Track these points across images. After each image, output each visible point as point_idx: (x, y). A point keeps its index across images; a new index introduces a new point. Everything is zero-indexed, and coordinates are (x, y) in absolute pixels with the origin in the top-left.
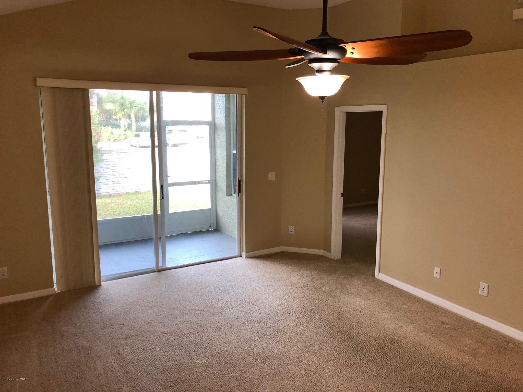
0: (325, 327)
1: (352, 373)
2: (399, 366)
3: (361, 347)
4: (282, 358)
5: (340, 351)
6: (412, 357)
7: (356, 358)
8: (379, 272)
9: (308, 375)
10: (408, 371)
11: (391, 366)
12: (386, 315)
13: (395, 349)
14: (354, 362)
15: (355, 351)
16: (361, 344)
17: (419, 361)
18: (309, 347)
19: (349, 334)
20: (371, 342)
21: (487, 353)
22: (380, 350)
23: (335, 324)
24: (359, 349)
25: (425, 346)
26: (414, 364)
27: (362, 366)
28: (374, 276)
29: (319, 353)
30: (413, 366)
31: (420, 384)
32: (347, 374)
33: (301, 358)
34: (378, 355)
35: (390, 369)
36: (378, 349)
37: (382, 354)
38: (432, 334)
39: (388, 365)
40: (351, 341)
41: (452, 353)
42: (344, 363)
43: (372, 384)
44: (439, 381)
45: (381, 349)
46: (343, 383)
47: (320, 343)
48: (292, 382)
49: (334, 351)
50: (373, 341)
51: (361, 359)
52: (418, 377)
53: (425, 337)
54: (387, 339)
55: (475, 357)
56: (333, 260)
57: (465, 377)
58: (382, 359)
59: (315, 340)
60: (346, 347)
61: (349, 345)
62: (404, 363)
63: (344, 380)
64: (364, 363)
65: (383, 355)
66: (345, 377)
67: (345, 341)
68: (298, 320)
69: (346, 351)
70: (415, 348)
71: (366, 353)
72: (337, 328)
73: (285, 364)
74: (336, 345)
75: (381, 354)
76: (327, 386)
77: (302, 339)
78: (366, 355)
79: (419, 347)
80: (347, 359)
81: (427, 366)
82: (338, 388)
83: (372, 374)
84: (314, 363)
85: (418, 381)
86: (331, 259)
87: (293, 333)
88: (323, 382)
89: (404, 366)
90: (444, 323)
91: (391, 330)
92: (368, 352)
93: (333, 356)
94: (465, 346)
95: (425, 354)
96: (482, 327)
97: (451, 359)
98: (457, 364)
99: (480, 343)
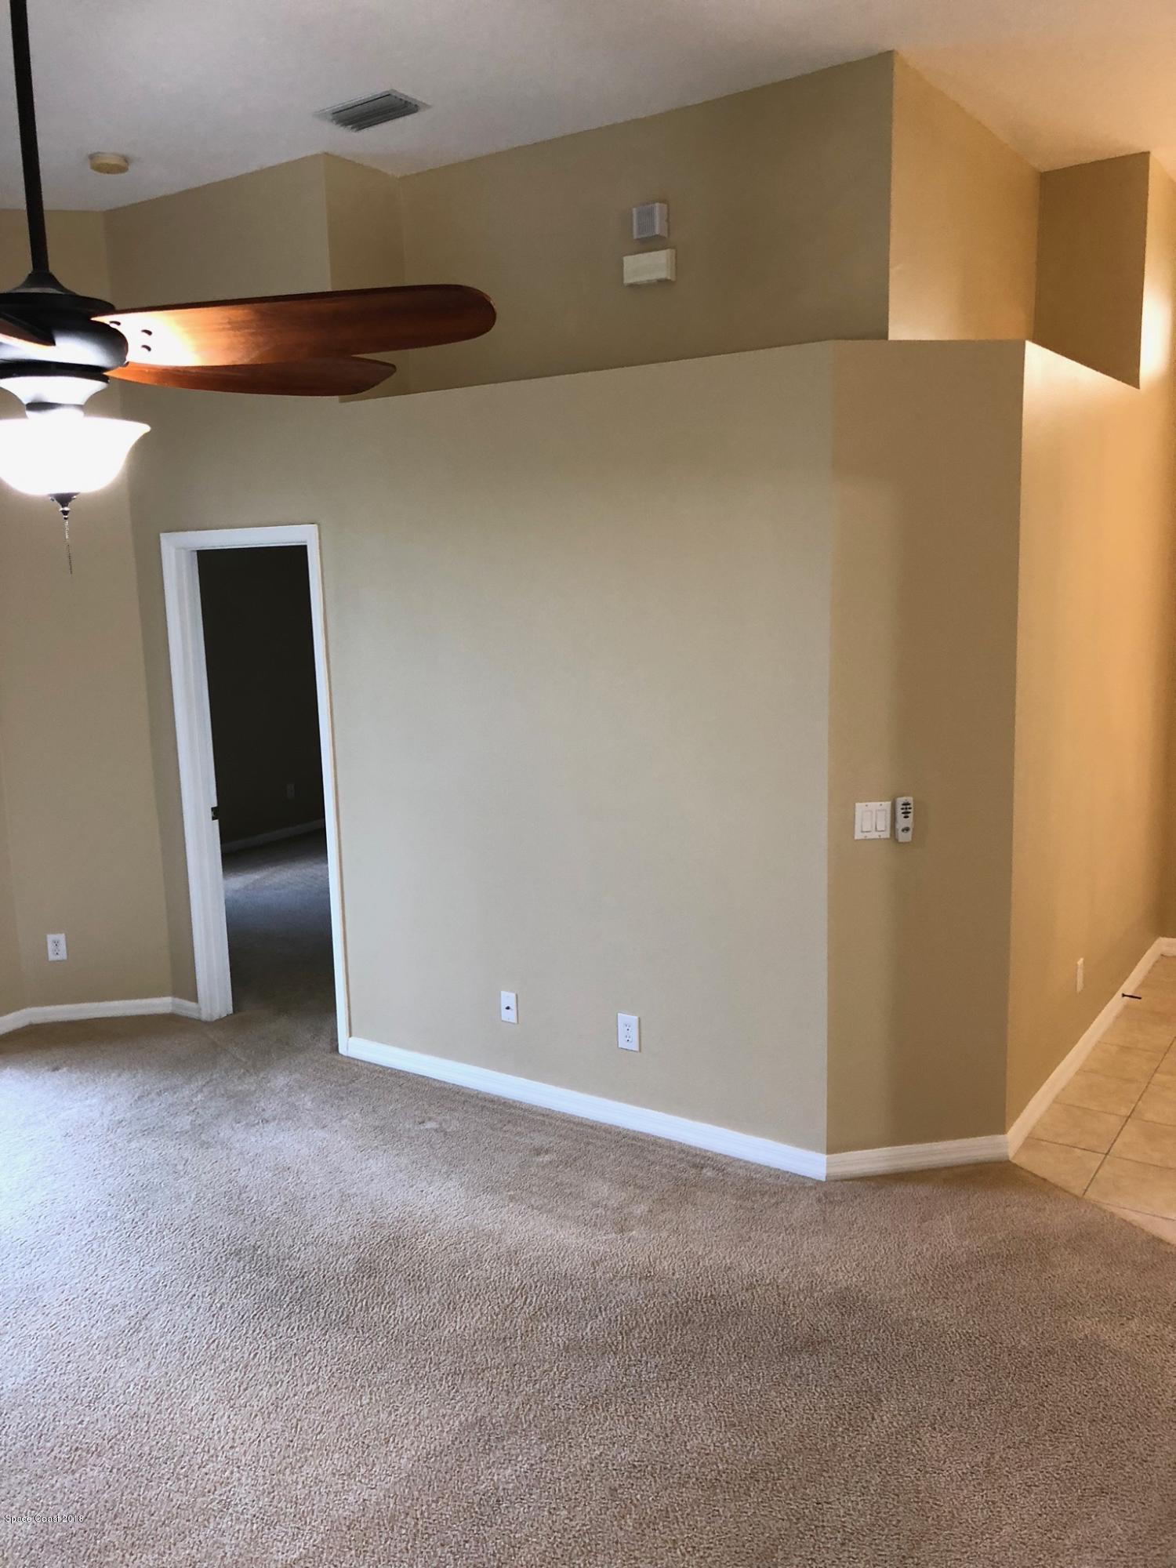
0: (184, 1251)
1: (277, 1383)
2: (420, 1319)
3: (305, 1286)
4: (32, 1400)
5: (238, 1317)
6: (456, 1279)
7: (288, 1329)
8: (350, 1036)
9: (130, 1435)
10: (444, 1326)
11: (398, 1323)
12: (375, 1166)
13: (405, 1267)
14: (284, 1343)
15: (285, 1306)
16: (303, 1277)
17: (475, 1283)
18: (129, 1334)
19: (264, 1254)
20: (334, 1264)
21: (650, 1211)
22: (362, 1283)
23: (218, 1233)
24: (298, 1295)
25: (489, 1235)
26: (462, 1299)
27: (308, 1349)
28: (336, 1049)
29: (167, 1344)
30: (460, 1305)
31: (482, 1354)
32: (262, 1390)
33: (102, 1380)
34: (356, 1300)
35: (394, 1333)
36: (355, 1280)
37: (369, 1294)
38: (509, 1193)
39: (387, 1323)
40: (272, 1274)
41: (562, 1236)
42: (252, 1355)
43: (341, 1400)
44: (532, 1330)
45: (365, 1279)
46: (249, 1426)
47: (171, 1310)
48: (71, 1477)
49: (217, 1323)
50: (340, 1259)
51: (303, 1327)
52: (474, 1334)
53: (489, 1206)
54: (381, 1241)
55: (622, 1231)
56: (206, 1023)
57: (601, 1296)
58: (371, 1309)
59: (153, 1305)
60: (255, 1299)
61: (265, 1291)
62: (434, 1304)
63: (253, 1415)
64: (315, 1338)
65: (371, 1295)
66: (254, 1402)
67: (253, 1282)
68: (90, 1251)
69: (255, 1313)
70: (463, 1248)
71: (318, 1303)
72: (224, 1244)
73: (46, 1420)
74: (223, 1300)
75: (366, 1292)
76: (194, 1453)
77: (106, 1312)
78: (318, 1311)
79: (474, 1242)
80: (261, 1338)
81: (499, 1295)
82: (232, 1447)
83: (340, 1365)
84: (150, 1386)
85: (475, 1348)
86: (199, 1020)
87: (74, 1299)
88: (182, 1445)
89: (433, 1314)
90: (538, 1152)
91: (391, 1210)
92: (326, 1299)
93: (214, 1341)
94: (596, 1205)
95: (491, 1260)
96: (634, 1138)
97: (560, 1253)
98: (576, 1265)
99: (632, 1187)
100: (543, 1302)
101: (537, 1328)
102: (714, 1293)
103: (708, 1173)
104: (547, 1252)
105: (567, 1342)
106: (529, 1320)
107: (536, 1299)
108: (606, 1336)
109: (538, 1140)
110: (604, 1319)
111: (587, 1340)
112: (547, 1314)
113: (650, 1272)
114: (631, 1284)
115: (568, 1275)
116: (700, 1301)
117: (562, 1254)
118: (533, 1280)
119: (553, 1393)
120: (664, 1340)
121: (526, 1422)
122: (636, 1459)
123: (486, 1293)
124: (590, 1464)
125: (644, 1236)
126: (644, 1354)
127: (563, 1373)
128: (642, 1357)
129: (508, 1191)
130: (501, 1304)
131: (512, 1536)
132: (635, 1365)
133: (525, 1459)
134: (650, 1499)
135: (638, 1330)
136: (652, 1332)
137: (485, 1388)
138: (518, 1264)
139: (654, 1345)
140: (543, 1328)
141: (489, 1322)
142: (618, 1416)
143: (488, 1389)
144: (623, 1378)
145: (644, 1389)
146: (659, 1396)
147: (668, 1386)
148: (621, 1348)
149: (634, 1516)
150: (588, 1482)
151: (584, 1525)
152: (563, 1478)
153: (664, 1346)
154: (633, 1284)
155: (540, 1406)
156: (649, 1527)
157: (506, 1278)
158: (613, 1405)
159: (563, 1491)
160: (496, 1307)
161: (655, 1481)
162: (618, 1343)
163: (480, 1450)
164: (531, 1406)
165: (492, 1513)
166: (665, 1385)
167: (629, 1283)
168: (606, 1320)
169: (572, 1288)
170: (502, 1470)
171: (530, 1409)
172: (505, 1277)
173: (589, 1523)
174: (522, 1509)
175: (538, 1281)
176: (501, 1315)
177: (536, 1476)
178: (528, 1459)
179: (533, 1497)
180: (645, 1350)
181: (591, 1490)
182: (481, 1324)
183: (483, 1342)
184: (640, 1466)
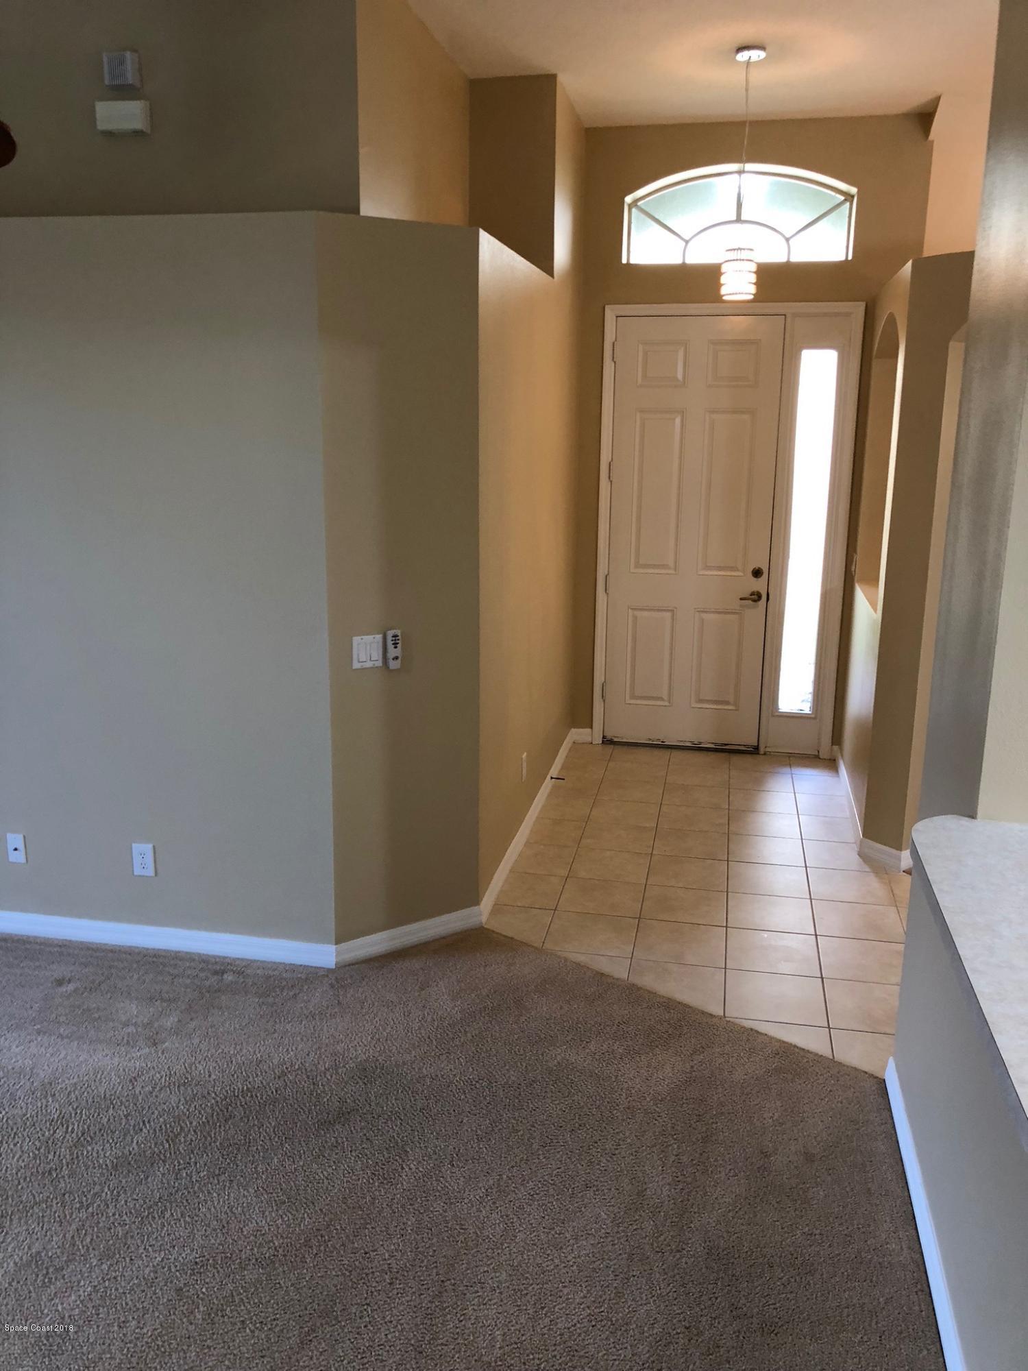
25: (20, 1072)
41: (96, 1060)
53: (15, 1044)
57: (143, 1110)
94: (126, 1024)
95: (25, 1096)
96: (155, 956)
97: (96, 1077)
98: (114, 1084)
99: (159, 1001)
100: (86, 1127)
101: (82, 1154)
102: (249, 1086)
103: (229, 977)
104: (83, 1078)
105: (115, 1161)
106: (74, 1148)
107: (78, 1125)
108: (153, 1146)
109: (59, 971)
110: (149, 1132)
111: (135, 1154)
112: (91, 1138)
113: (187, 1078)
114: (171, 1093)
115: (107, 1095)
116: (238, 1096)
117: (99, 1077)
118: (73, 1108)
119: (107, 1213)
120: (209, 1138)
121: (83, 1247)
122: (197, 1256)
123: (24, 1130)
124: (153, 1271)
125: (177, 1045)
126: (192, 1156)
127: (115, 1192)
128: (190, 1159)
129: (35, 1025)
130: (41, 1138)
131: (85, 1358)
132: (185, 1169)
133: (88, 1282)
134: (215, 1289)
135: (183, 1135)
136: (197, 1134)
137: (36, 1224)
138: (54, 1095)
139: (201, 1145)
140: (88, 1152)
141: (31, 1158)
142: (175, 1220)
143: (39, 1224)
144: (174, 1183)
145: (196, 1188)
146: (212, 1192)
147: (218, 1181)
148: (168, 1155)
149: (202, 1309)
150: (153, 1289)
151: (155, 1329)
152: (128, 1291)
153: (210, 1144)
154: (173, 1093)
155: (96, 1229)
156: (218, 1315)
157: (44, 1111)
158: (169, 1211)
159: (130, 1303)
160: (37, 1143)
161: (218, 1272)
162: (165, 1151)
163: (40, 1285)
164: (86, 1231)
165: (61, 1341)
166: (216, 1182)
167: (169, 1092)
168: (151, 1131)
169: (113, 1108)
170: (65, 1299)
171: (85, 1234)
172: (42, 1110)
173: (159, 1326)
174: (91, 1330)
175: (77, 1107)
176: (43, 1148)
177: (101, 1296)
178: (90, 1282)
179: (101, 1316)
180: (192, 1152)
181: (157, 1295)
182: (23, 1161)
183: (28, 1179)
184: (202, 1261)
